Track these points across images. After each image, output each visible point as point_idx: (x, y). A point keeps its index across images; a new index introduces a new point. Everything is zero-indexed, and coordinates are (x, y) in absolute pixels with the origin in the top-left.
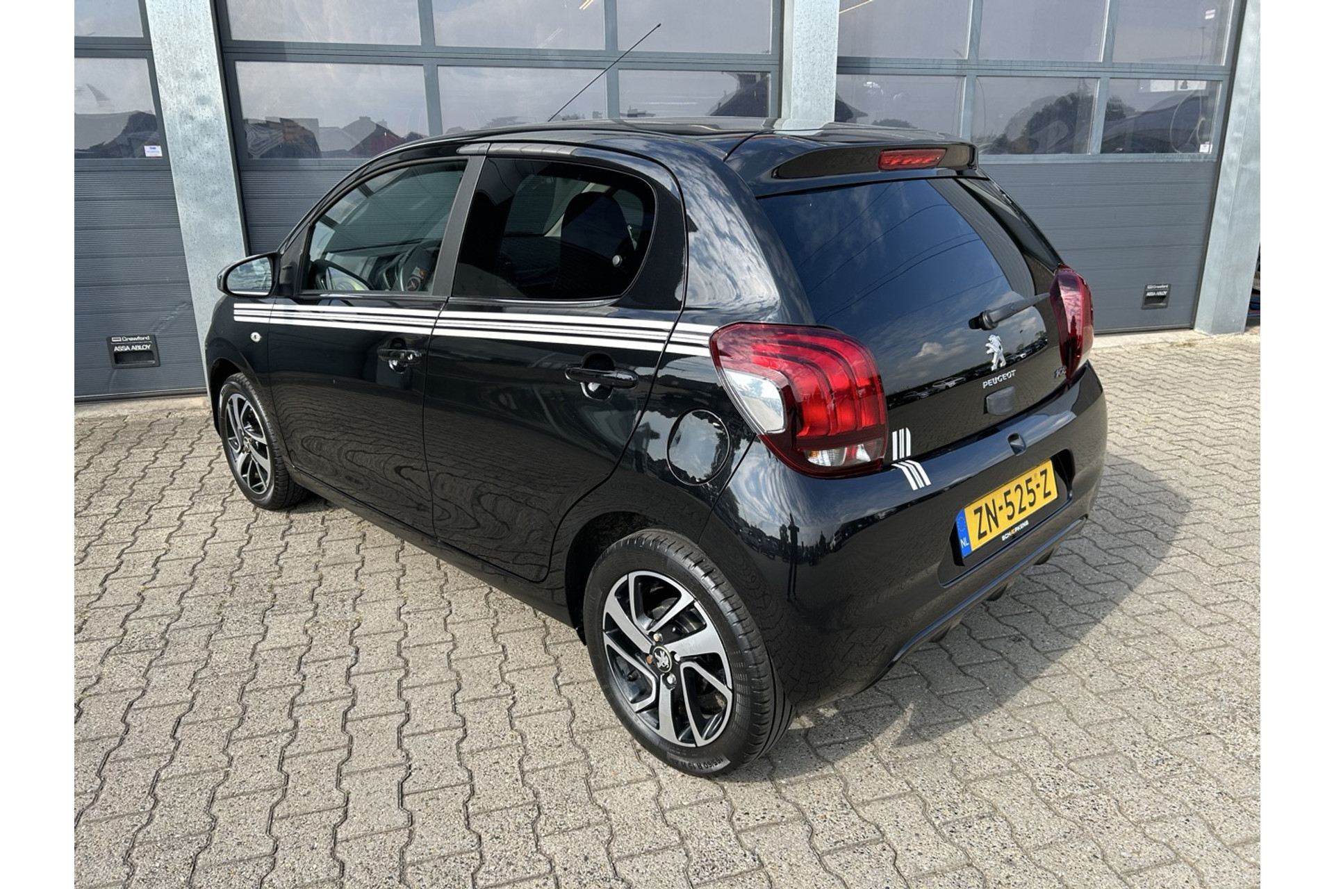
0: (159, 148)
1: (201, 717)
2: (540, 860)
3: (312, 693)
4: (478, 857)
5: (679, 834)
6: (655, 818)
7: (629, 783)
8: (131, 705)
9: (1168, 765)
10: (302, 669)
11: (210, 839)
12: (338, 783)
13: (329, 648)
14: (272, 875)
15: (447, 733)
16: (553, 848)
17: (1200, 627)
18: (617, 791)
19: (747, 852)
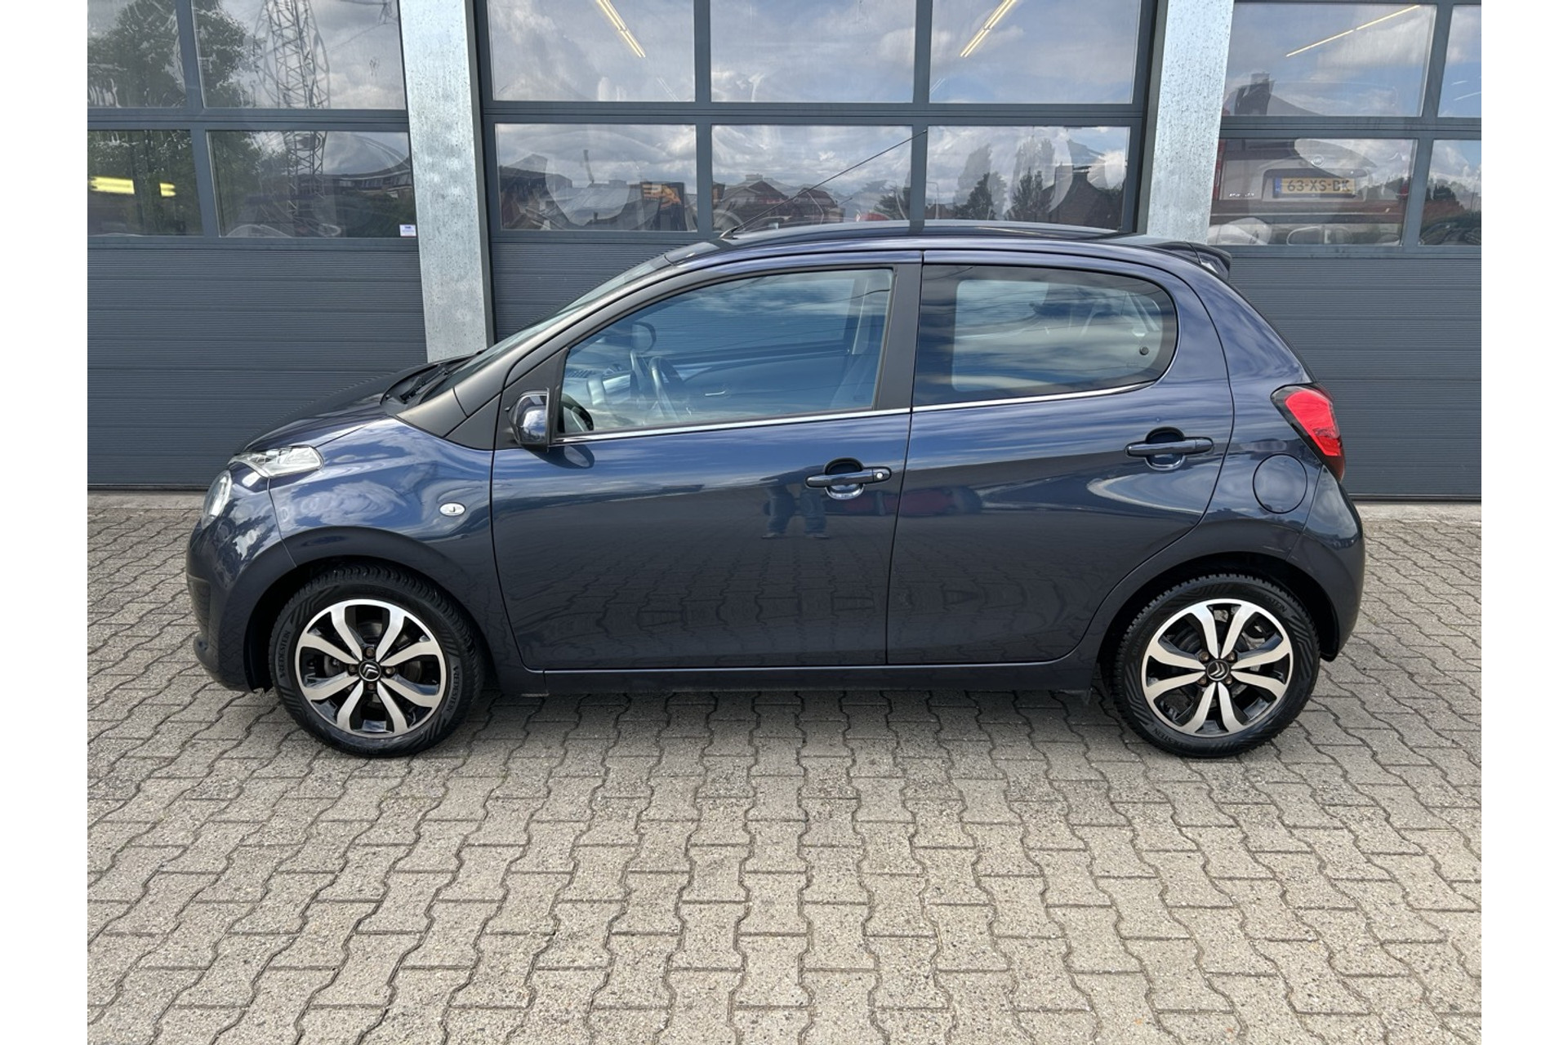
0: (413, 227)
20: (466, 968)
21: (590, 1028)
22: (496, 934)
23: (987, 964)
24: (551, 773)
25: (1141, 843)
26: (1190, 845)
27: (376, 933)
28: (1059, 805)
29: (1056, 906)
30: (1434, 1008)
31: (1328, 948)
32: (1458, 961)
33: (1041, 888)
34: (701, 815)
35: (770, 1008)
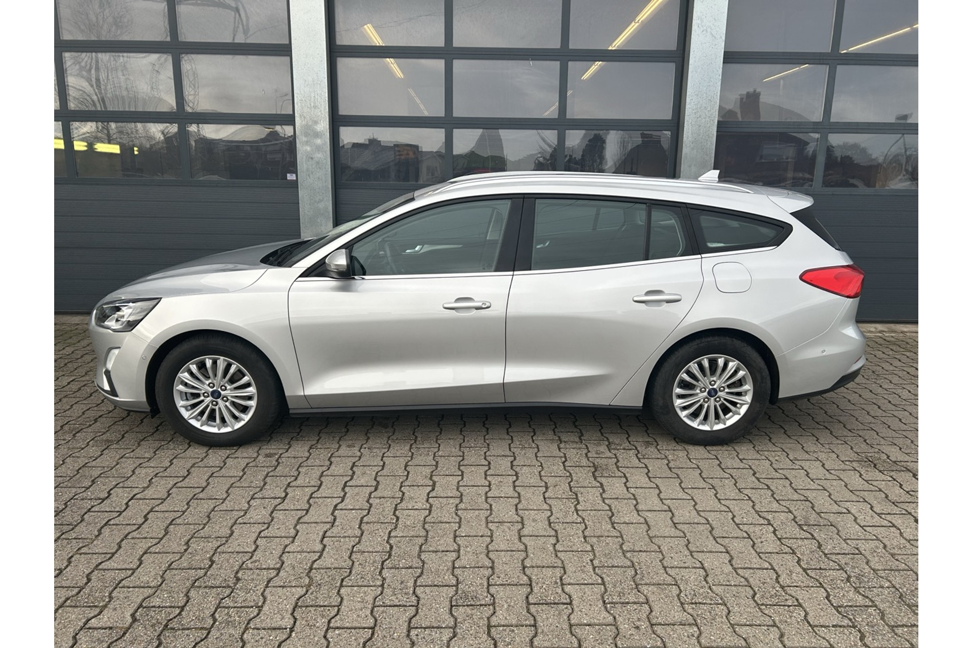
0: (294, 175)
1: (243, 485)
2: (378, 579)
3: (299, 482)
4: (349, 571)
5: (457, 580)
6: (448, 569)
7: (443, 551)
8: (213, 474)
9: (778, 599)
10: (300, 469)
11: (227, 541)
12: (296, 525)
13: (317, 461)
14: (249, 562)
15: (358, 511)
16: (387, 575)
17: (865, 526)
18: (434, 554)
19: (489, 595)
20: (365, 509)
21: (425, 529)
22: (377, 498)
23: (600, 508)
24: (389, 438)
25: (671, 465)
27: (320, 498)
28: (633, 451)
29: (631, 488)
30: (796, 522)
31: (753, 502)
32: (811, 508)
33: (624, 480)
35: (506, 522)
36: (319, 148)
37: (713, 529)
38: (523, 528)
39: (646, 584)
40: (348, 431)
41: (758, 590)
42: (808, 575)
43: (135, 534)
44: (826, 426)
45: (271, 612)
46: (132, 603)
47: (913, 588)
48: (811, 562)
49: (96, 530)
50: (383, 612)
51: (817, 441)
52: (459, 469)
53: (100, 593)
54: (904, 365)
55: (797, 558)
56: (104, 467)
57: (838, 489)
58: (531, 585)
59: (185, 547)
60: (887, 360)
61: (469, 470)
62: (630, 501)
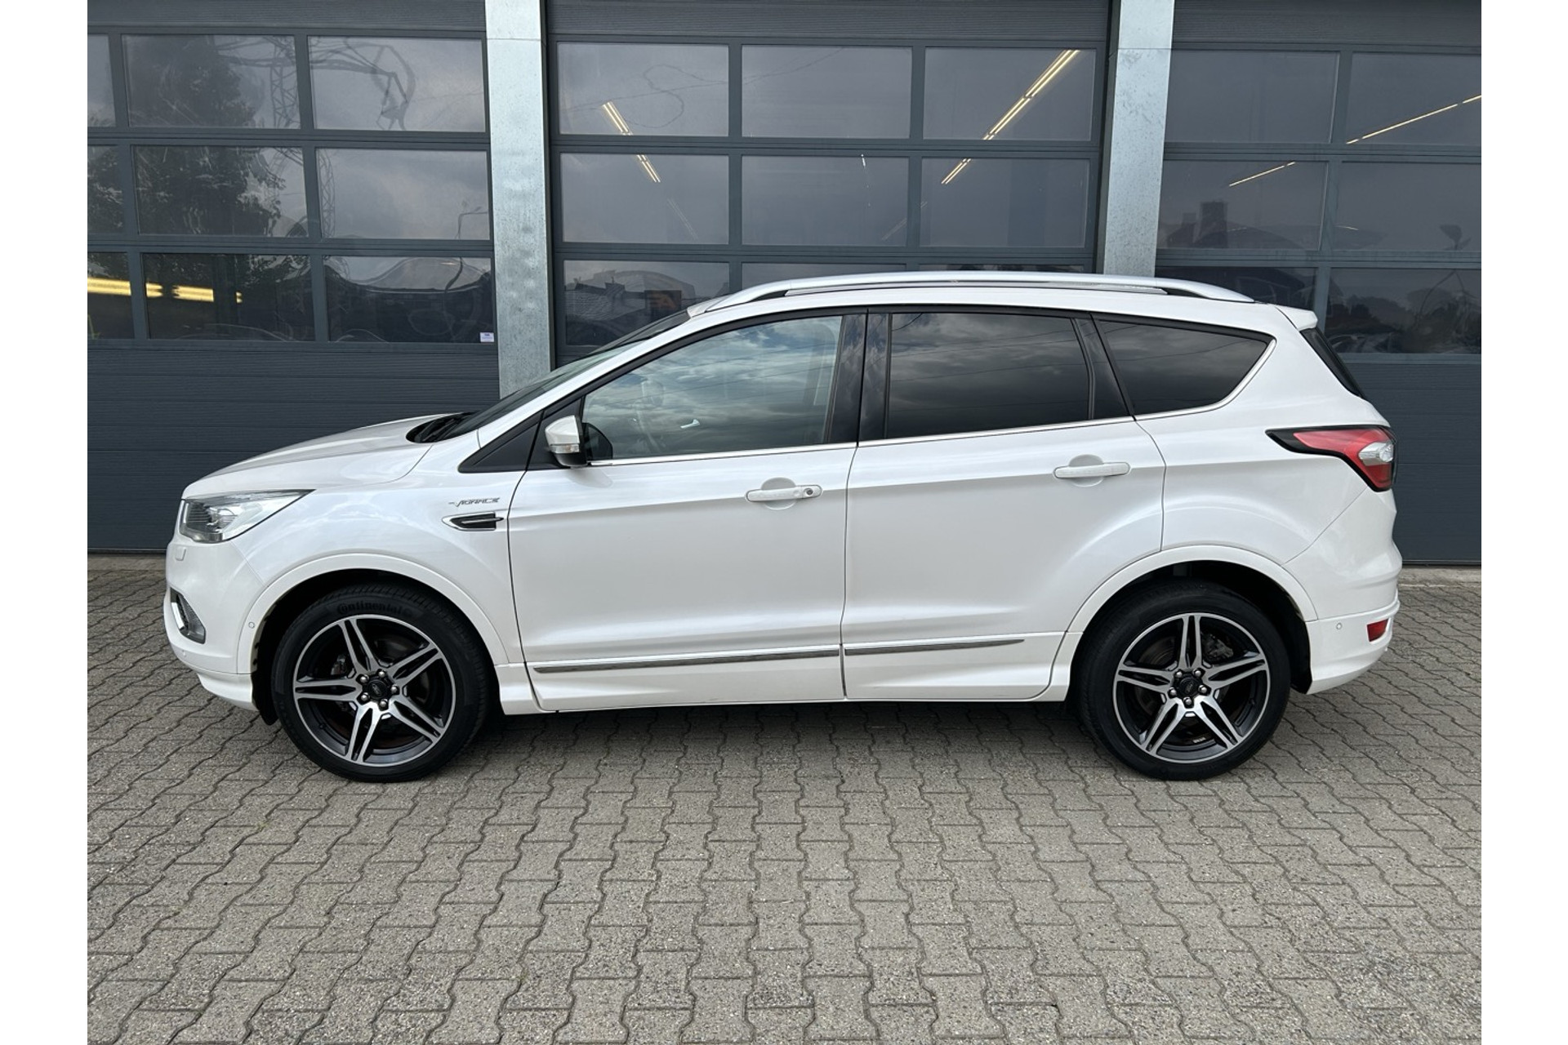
0: (492, 335)
1: (414, 822)
2: (630, 968)
3: (504, 816)
4: (583, 955)
5: (755, 969)
6: (739, 954)
7: (731, 925)
8: (366, 805)
9: (1261, 998)
10: (503, 798)
11: (391, 910)
12: (500, 884)
13: (530, 784)
14: (427, 941)
15: (597, 863)
16: (645, 961)
17: (1397, 885)
18: (718, 929)
19: (805, 993)
20: (607, 860)
21: (703, 890)
22: (625, 842)
23: (979, 857)
24: (642, 749)
25: (1091, 791)
26: (1126, 791)
27: (537, 842)
28: (1030, 769)
29: (1026, 826)
30: (1289, 880)
31: (1220, 848)
32: (1312, 856)
33: (1015, 815)
34: (761, 772)
35: (829, 880)
36: (531, 295)
37: (1156, 888)
38: (857, 888)
39: (1050, 975)
40: (577, 738)
41: (1229, 984)
42: (1307, 961)
43: (247, 899)
44: (1335, 728)
45: (464, 1019)
46: (246, 1004)
47: (1473, 981)
48: (1312, 941)
49: (185, 892)
50: (639, 1018)
51: (1321, 752)
52: (754, 796)
53: (195, 989)
54: (1458, 633)
55: (1289, 935)
56: (194, 796)
57: (1355, 827)
58: (870, 976)
59: (326, 919)
60: (1435, 626)
61: (771, 799)
62: (1024, 847)
